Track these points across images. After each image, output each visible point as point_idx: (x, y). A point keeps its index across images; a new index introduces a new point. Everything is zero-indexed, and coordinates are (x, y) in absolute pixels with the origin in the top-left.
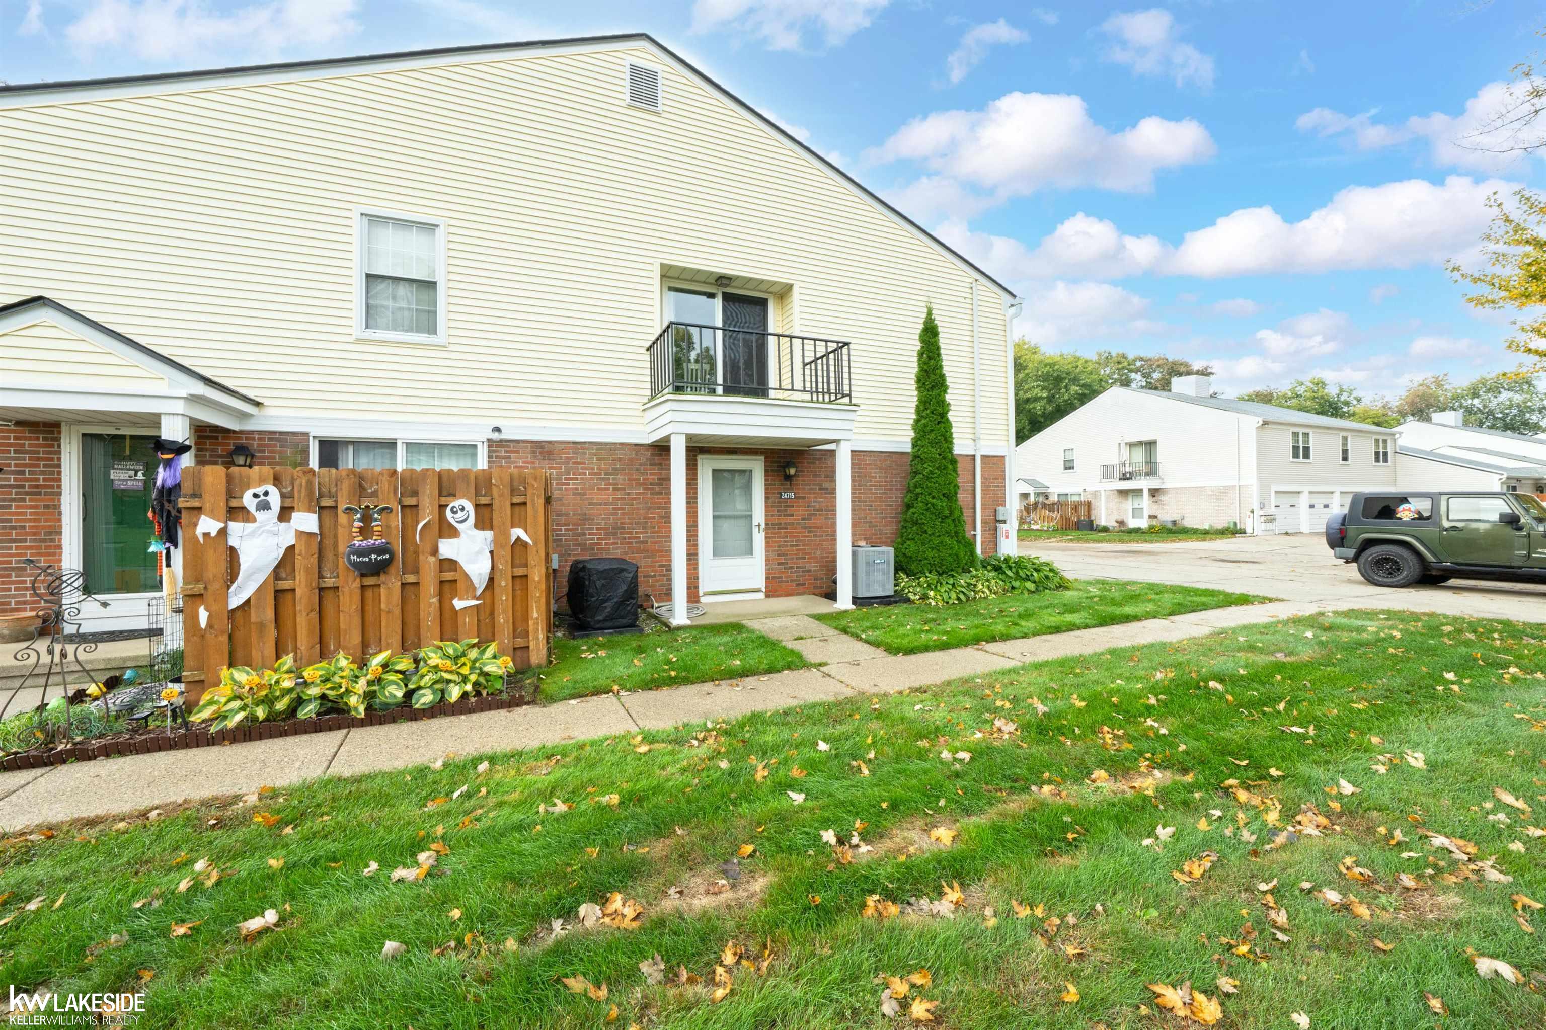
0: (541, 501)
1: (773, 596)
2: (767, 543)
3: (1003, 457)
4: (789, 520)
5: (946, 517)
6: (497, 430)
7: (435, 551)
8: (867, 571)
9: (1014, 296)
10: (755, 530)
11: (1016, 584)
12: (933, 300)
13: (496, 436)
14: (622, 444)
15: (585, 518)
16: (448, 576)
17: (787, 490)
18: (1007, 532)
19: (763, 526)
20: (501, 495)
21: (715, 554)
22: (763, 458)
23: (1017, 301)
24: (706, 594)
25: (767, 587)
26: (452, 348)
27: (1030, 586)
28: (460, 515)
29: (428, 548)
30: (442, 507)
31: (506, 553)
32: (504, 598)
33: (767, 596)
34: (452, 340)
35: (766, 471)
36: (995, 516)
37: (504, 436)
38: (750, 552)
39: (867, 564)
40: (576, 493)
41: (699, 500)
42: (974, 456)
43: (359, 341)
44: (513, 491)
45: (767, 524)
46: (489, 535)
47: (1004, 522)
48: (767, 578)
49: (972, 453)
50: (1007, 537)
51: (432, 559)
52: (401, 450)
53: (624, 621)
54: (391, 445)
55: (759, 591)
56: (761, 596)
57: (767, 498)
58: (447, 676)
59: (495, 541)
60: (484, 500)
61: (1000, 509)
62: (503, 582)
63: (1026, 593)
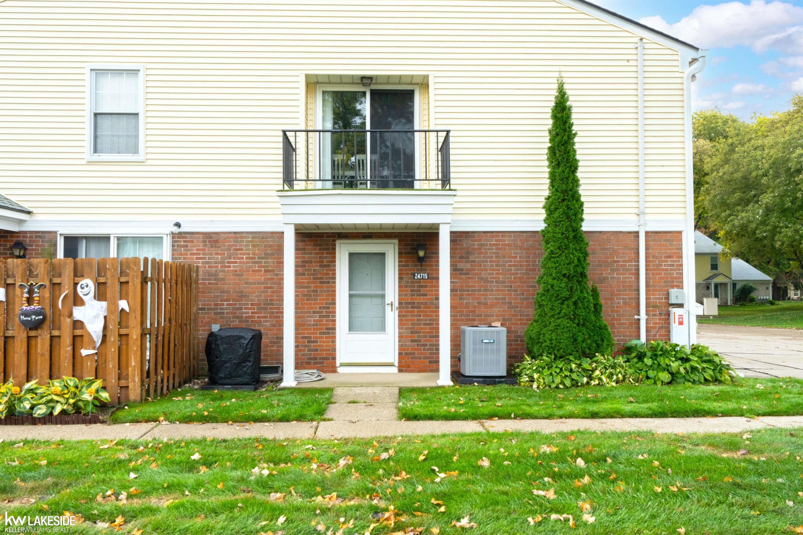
0: (138, 281)
1: (406, 371)
2: (400, 320)
3: (680, 232)
4: (422, 299)
5: (567, 299)
6: (178, 225)
7: (71, 315)
8: (475, 350)
9: (697, 49)
10: (388, 308)
11: (651, 373)
12: (564, 74)
13: (176, 230)
14: (272, 233)
15: (242, 296)
16: (78, 332)
17: (420, 271)
18: (681, 317)
19: (396, 304)
20: (112, 276)
21: (351, 329)
22: (396, 241)
23: (700, 53)
24: (342, 365)
25: (400, 362)
26: (149, 162)
27: (665, 376)
28: (86, 290)
29: (66, 312)
30: (76, 284)
31: (115, 318)
32: (112, 350)
33: (400, 371)
34: (149, 156)
35: (400, 253)
36: (668, 298)
37: (182, 230)
38: (383, 328)
39: (475, 343)
40: (236, 274)
41: (337, 280)
42: (637, 233)
43: (90, 163)
44: (122, 273)
45: (400, 303)
46: (104, 304)
47: (681, 306)
48: (400, 354)
49: (635, 229)
50: (681, 323)
51: (68, 320)
52: (113, 243)
53: (240, 380)
54: (106, 239)
55: (392, 365)
56: (395, 370)
57: (400, 279)
58: (56, 398)
59: (109, 310)
60: (102, 280)
61: (674, 292)
62: (113, 338)
63: (659, 383)
